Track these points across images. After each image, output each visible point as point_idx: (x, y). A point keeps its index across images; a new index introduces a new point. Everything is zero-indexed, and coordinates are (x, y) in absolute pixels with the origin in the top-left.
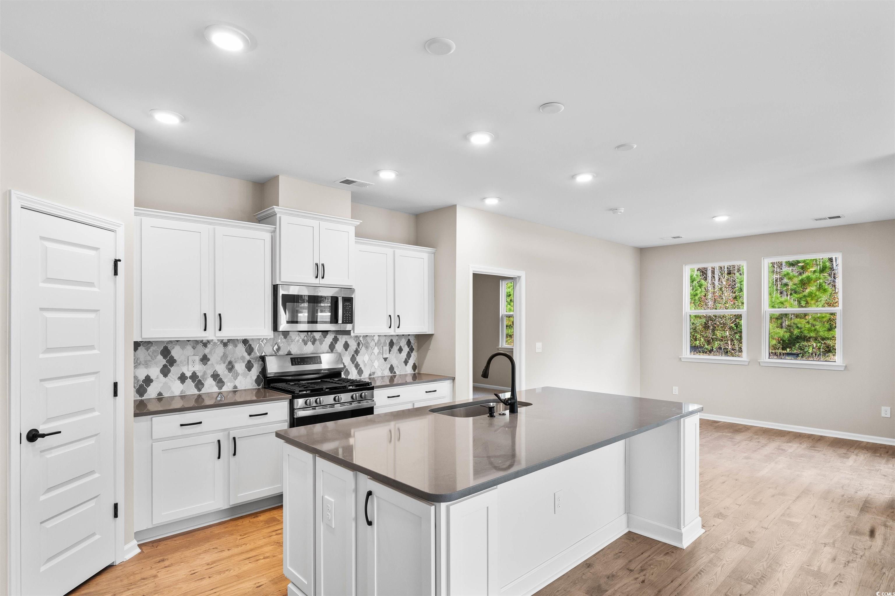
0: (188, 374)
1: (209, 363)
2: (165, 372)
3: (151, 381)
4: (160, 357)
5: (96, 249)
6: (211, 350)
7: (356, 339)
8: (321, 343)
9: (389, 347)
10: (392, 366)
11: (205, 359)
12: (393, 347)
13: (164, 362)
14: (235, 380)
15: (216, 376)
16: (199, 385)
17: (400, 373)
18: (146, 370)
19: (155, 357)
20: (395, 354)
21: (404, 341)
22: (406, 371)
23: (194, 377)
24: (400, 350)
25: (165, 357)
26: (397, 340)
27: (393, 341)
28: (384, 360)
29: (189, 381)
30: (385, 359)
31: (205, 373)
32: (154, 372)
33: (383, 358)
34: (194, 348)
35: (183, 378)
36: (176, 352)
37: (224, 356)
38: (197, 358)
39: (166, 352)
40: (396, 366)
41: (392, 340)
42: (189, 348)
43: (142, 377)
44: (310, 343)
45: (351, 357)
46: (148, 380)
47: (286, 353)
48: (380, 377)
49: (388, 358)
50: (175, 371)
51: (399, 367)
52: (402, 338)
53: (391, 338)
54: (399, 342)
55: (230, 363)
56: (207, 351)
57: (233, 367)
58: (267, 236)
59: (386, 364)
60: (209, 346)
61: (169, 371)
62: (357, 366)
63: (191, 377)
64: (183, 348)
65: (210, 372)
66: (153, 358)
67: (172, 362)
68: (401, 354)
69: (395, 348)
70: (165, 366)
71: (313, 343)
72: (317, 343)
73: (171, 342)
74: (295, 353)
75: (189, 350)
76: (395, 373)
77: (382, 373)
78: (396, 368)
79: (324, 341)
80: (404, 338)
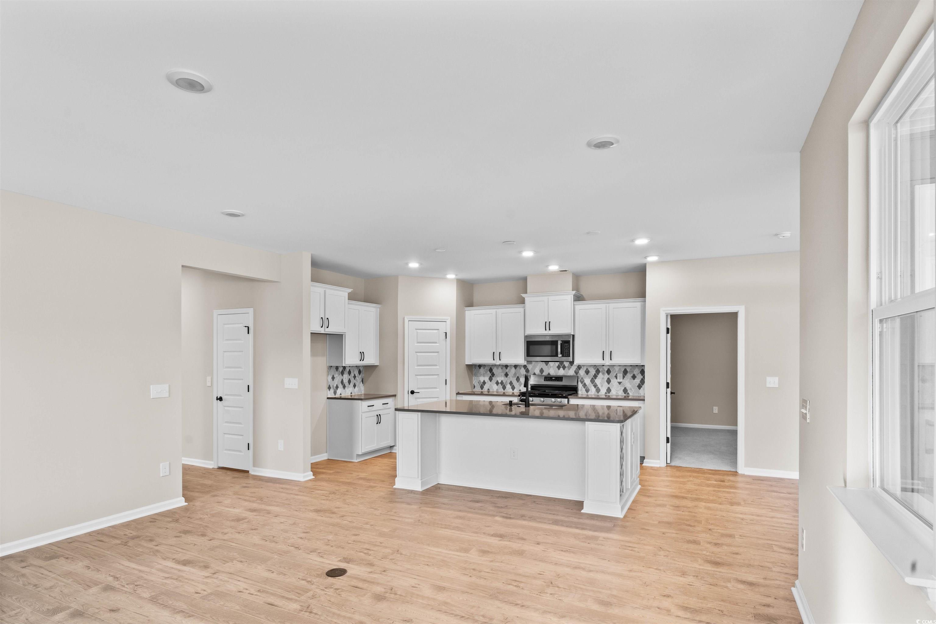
0: (500, 381)
1: (508, 376)
2: (491, 379)
3: (485, 383)
4: (489, 372)
5: (438, 330)
6: (509, 370)
7: (594, 367)
8: (569, 369)
9: (623, 374)
10: (625, 388)
11: (506, 375)
12: (627, 374)
13: (490, 375)
14: (520, 386)
15: (511, 383)
16: (504, 388)
17: (634, 394)
18: (483, 378)
19: (487, 372)
20: (628, 380)
21: (638, 370)
22: (639, 394)
23: (502, 383)
24: (634, 377)
25: (490, 373)
26: (631, 369)
27: (627, 370)
28: (618, 383)
29: (500, 385)
30: (620, 383)
31: (506, 382)
32: (487, 379)
33: (618, 382)
34: (502, 369)
35: (497, 383)
36: (495, 370)
37: (515, 374)
38: (503, 374)
39: (491, 370)
40: (629, 389)
41: (625, 370)
42: (500, 368)
43: (482, 381)
44: (561, 369)
45: (590, 379)
46: (484, 383)
47: (547, 374)
48: (615, 395)
49: (622, 382)
50: (494, 379)
51: (633, 389)
52: (636, 368)
53: (625, 368)
54: (633, 371)
55: (518, 377)
56: (507, 370)
57: (519, 380)
58: (522, 310)
59: (621, 386)
60: (508, 368)
61: (492, 379)
62: (595, 386)
63: (501, 383)
64: (498, 368)
65: (509, 382)
66: (486, 372)
67: (493, 375)
68: (635, 380)
69: (629, 376)
70: (490, 377)
71: (564, 369)
72: (566, 369)
73: (493, 365)
74: (552, 375)
75: (500, 370)
76: (628, 394)
77: (617, 393)
78: (630, 390)
79: (571, 368)
80: (638, 368)
